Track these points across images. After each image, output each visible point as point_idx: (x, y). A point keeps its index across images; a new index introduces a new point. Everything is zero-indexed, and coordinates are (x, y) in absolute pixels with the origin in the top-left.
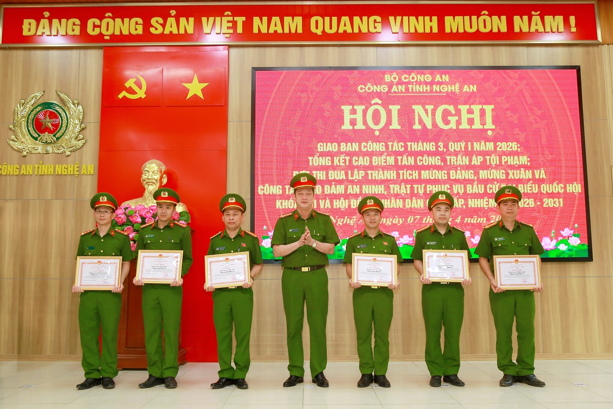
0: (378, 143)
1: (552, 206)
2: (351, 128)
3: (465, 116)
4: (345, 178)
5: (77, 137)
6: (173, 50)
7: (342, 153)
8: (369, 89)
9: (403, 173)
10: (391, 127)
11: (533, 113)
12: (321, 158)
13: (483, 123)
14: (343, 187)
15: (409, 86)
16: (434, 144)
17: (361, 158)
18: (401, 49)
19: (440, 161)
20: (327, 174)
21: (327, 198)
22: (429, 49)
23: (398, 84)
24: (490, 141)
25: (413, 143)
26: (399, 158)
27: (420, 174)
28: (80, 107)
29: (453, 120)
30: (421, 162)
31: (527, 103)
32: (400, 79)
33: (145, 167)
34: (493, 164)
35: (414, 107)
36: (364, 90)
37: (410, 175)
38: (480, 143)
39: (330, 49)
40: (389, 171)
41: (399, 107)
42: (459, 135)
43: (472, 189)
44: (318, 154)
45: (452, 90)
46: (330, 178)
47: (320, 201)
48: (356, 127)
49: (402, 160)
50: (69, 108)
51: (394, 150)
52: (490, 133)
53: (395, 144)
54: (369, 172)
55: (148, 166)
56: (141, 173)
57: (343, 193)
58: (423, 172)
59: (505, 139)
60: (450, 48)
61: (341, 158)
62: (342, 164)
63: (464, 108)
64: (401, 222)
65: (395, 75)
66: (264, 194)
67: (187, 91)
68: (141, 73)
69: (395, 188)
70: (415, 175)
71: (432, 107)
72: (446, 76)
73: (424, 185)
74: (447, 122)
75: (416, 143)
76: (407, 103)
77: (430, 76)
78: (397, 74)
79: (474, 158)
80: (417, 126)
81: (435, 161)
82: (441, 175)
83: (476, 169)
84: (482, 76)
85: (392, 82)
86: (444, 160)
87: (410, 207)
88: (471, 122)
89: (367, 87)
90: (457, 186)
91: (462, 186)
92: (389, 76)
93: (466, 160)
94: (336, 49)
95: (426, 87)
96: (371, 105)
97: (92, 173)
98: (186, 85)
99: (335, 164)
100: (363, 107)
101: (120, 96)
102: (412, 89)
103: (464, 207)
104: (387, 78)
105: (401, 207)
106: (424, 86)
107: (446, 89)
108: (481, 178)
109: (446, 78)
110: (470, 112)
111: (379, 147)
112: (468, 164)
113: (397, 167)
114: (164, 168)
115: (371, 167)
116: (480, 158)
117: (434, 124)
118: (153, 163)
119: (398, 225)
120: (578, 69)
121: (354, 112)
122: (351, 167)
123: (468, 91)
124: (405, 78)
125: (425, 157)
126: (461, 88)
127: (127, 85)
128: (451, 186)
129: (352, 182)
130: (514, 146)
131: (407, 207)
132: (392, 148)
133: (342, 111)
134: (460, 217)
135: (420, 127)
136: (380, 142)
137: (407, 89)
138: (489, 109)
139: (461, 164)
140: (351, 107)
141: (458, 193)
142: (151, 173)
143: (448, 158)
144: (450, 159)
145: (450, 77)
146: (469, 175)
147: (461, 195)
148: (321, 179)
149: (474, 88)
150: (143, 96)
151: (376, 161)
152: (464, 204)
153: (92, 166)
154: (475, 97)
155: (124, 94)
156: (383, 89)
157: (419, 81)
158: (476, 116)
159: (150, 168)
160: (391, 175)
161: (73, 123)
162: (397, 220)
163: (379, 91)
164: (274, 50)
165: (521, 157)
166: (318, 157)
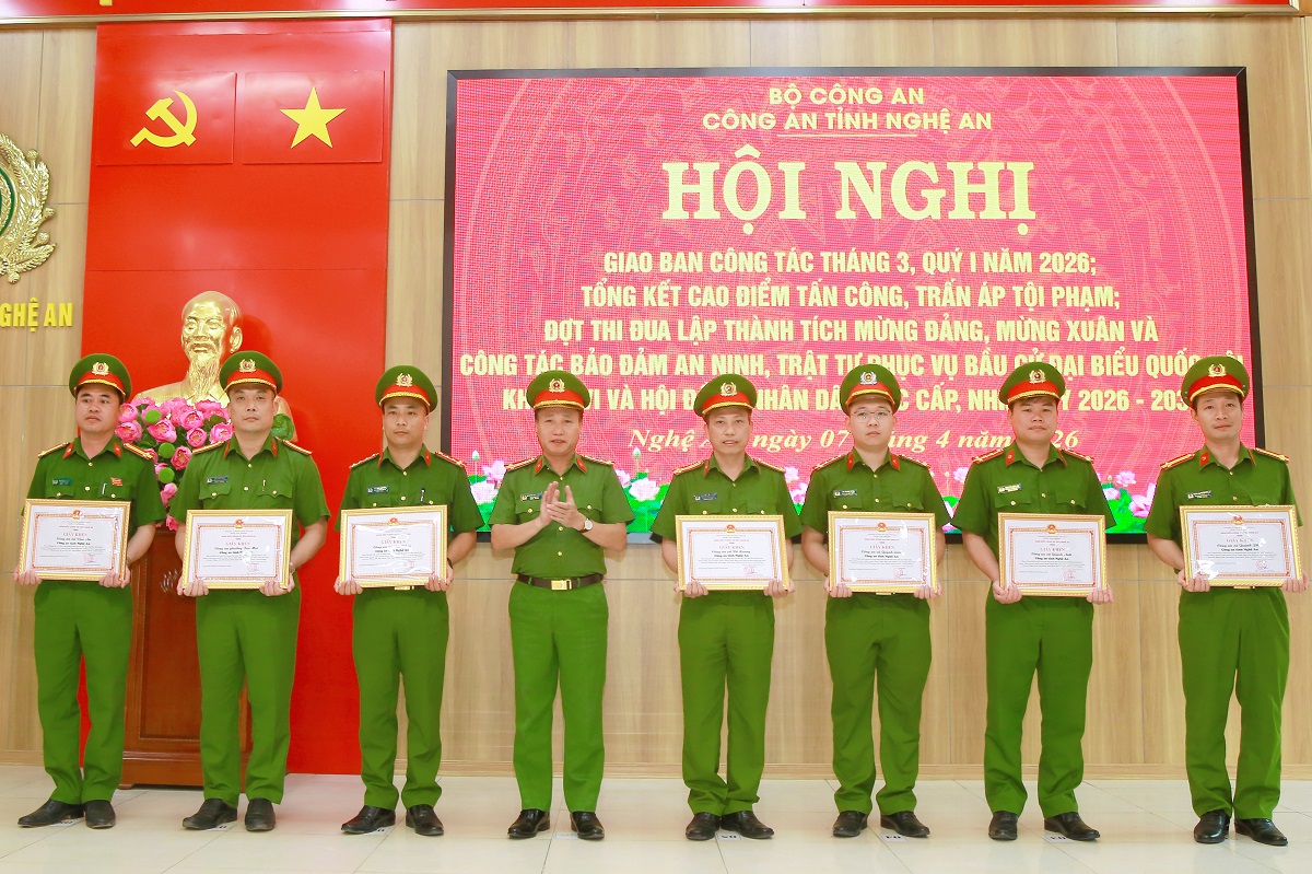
0: (750, 254)
1: (1172, 408)
2: (686, 215)
3: (962, 189)
4: (668, 338)
5: (34, 239)
6: (263, 30)
7: (663, 277)
8: (730, 122)
9: (811, 327)
10: (783, 215)
11: (1130, 183)
12: (611, 288)
13: (1007, 205)
14: (664, 358)
15: (827, 115)
16: (887, 256)
17: (709, 289)
18: (810, 25)
19: (900, 298)
20: (626, 327)
21: (626, 386)
22: (876, 25)
23: (799, 110)
24: (1022, 250)
25: (835, 254)
26: (802, 289)
27: (851, 330)
28: (42, 168)
29: (934, 197)
30: (855, 300)
31: (1113, 157)
32: (805, 98)
33: (190, 309)
34: (1031, 305)
35: (838, 166)
36: (717, 125)
37: (828, 330)
38: (999, 255)
39: (638, 25)
40: (776, 322)
41: (802, 166)
42: (949, 234)
43: (979, 365)
44: (605, 280)
45: (931, 125)
46: (633, 338)
47: (610, 392)
48: (697, 216)
49: (807, 294)
50: (16, 171)
51: (789, 270)
52: (1023, 229)
53: (792, 255)
54: (729, 323)
55: (196, 305)
56: (181, 324)
57: (665, 373)
58: (858, 323)
59: (1059, 245)
60: (929, 24)
61: (661, 289)
62: (662, 304)
63: (960, 169)
64: (804, 445)
65: (793, 87)
66: (474, 374)
67: (293, 127)
68: (186, 85)
69: (790, 363)
70: (840, 330)
71: (883, 166)
72: (917, 91)
73: (861, 355)
74: (919, 203)
75: (843, 254)
76: (820, 156)
77: (879, 91)
78: (799, 86)
79: (984, 289)
80: (845, 213)
81: (890, 296)
82: (903, 331)
83: (988, 317)
84: (1005, 90)
85: (787, 105)
86: (910, 295)
87: (825, 407)
88: (977, 202)
89: (726, 117)
90: (941, 357)
91: (955, 357)
92: (779, 92)
93: (963, 297)
94: (652, 25)
95: (870, 117)
96: (734, 161)
97: (69, 323)
98: (292, 114)
99: (646, 304)
100: (716, 166)
101: (136, 141)
102: (835, 123)
103: (958, 408)
104: (775, 96)
105: (805, 407)
106: (865, 115)
107: (917, 122)
108: (999, 339)
109: (917, 95)
110: (976, 177)
111: (752, 262)
112: (968, 304)
113: (797, 312)
114: (234, 313)
115: (733, 311)
116: (999, 292)
117: (888, 209)
118: (209, 299)
119: (797, 450)
120: (1240, 75)
121: (692, 177)
122: (684, 311)
123: (972, 127)
124: (819, 96)
125: (865, 286)
126: (954, 121)
127: (152, 113)
128: (927, 358)
129: (687, 348)
130: (1082, 262)
131: (819, 407)
132: (784, 268)
133: (664, 177)
134: (946, 435)
135: (852, 215)
136: (755, 250)
137: (822, 123)
138: (1021, 170)
139: (953, 304)
140: (685, 166)
141: (944, 376)
142: (203, 323)
143: (920, 289)
144: (926, 292)
145: (927, 92)
146: (970, 331)
147: (951, 379)
148: (613, 339)
149: (985, 121)
150: (190, 140)
151: (745, 296)
152: (958, 403)
153: (70, 305)
154: (989, 141)
155: (144, 134)
156: (764, 121)
157: (851, 102)
158: (991, 188)
159: (201, 312)
160: (782, 330)
161: (26, 204)
162: (795, 438)
163: (754, 127)
164: (501, 27)
165: (1098, 289)
166: (606, 286)
